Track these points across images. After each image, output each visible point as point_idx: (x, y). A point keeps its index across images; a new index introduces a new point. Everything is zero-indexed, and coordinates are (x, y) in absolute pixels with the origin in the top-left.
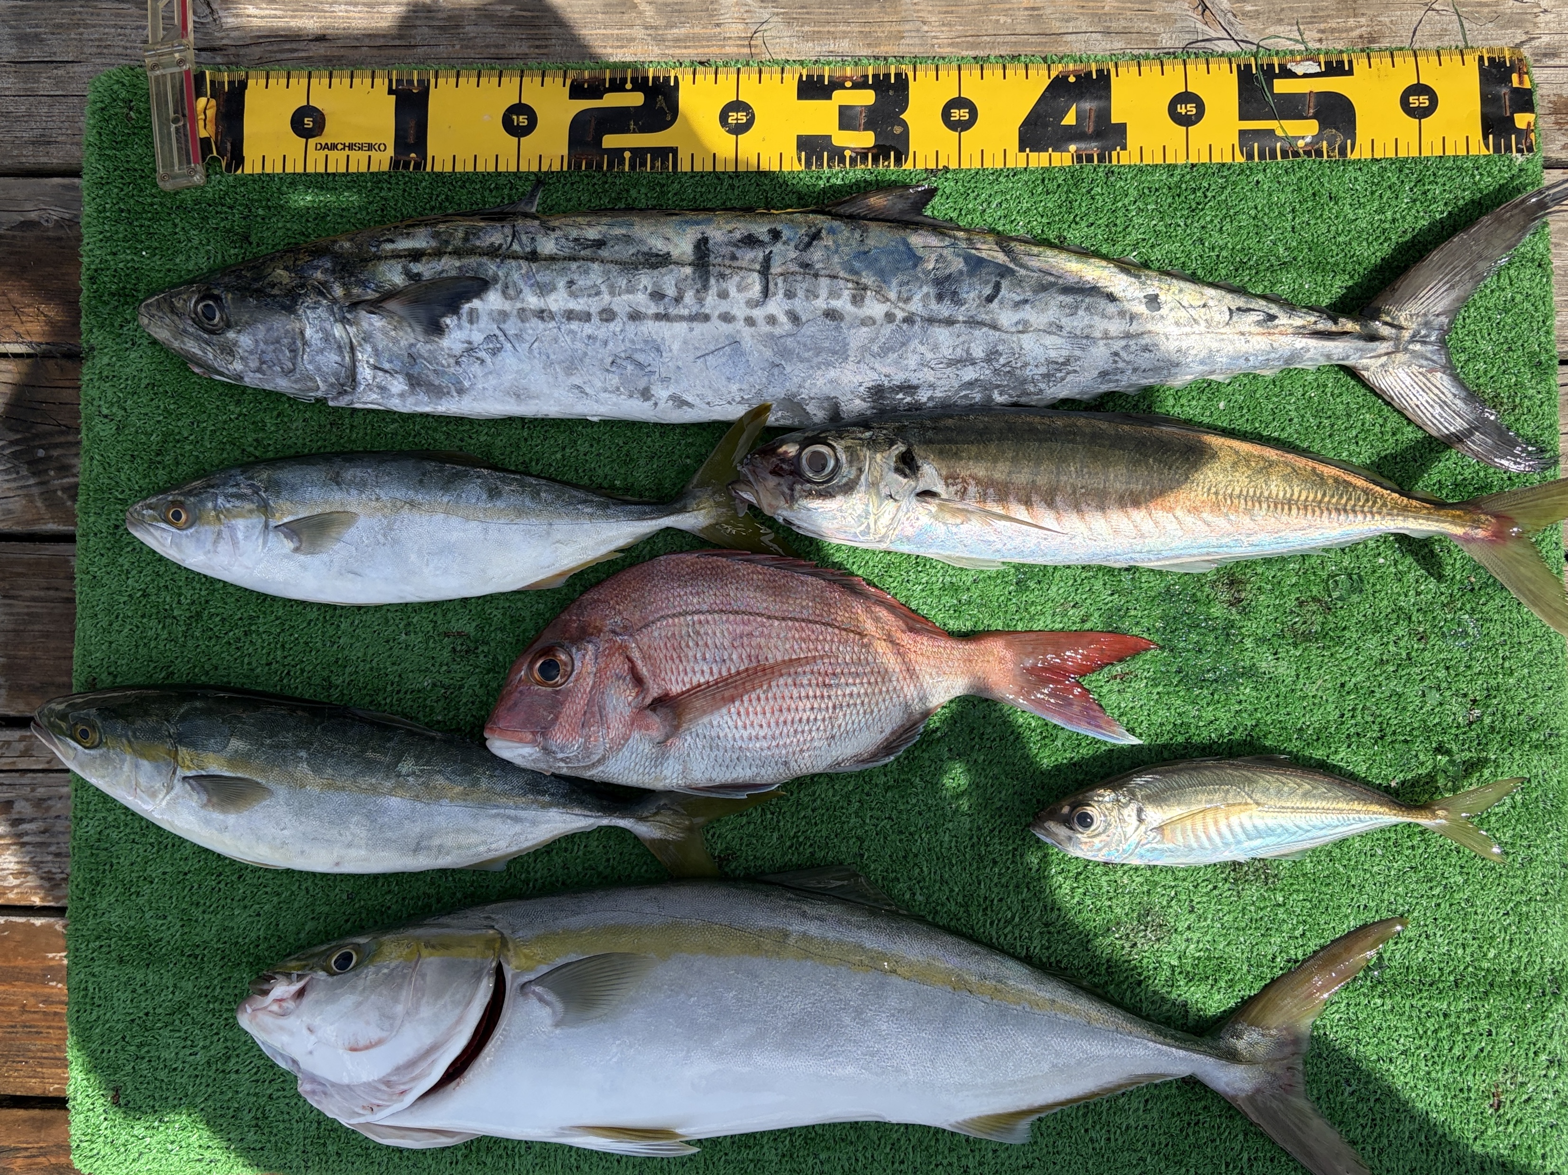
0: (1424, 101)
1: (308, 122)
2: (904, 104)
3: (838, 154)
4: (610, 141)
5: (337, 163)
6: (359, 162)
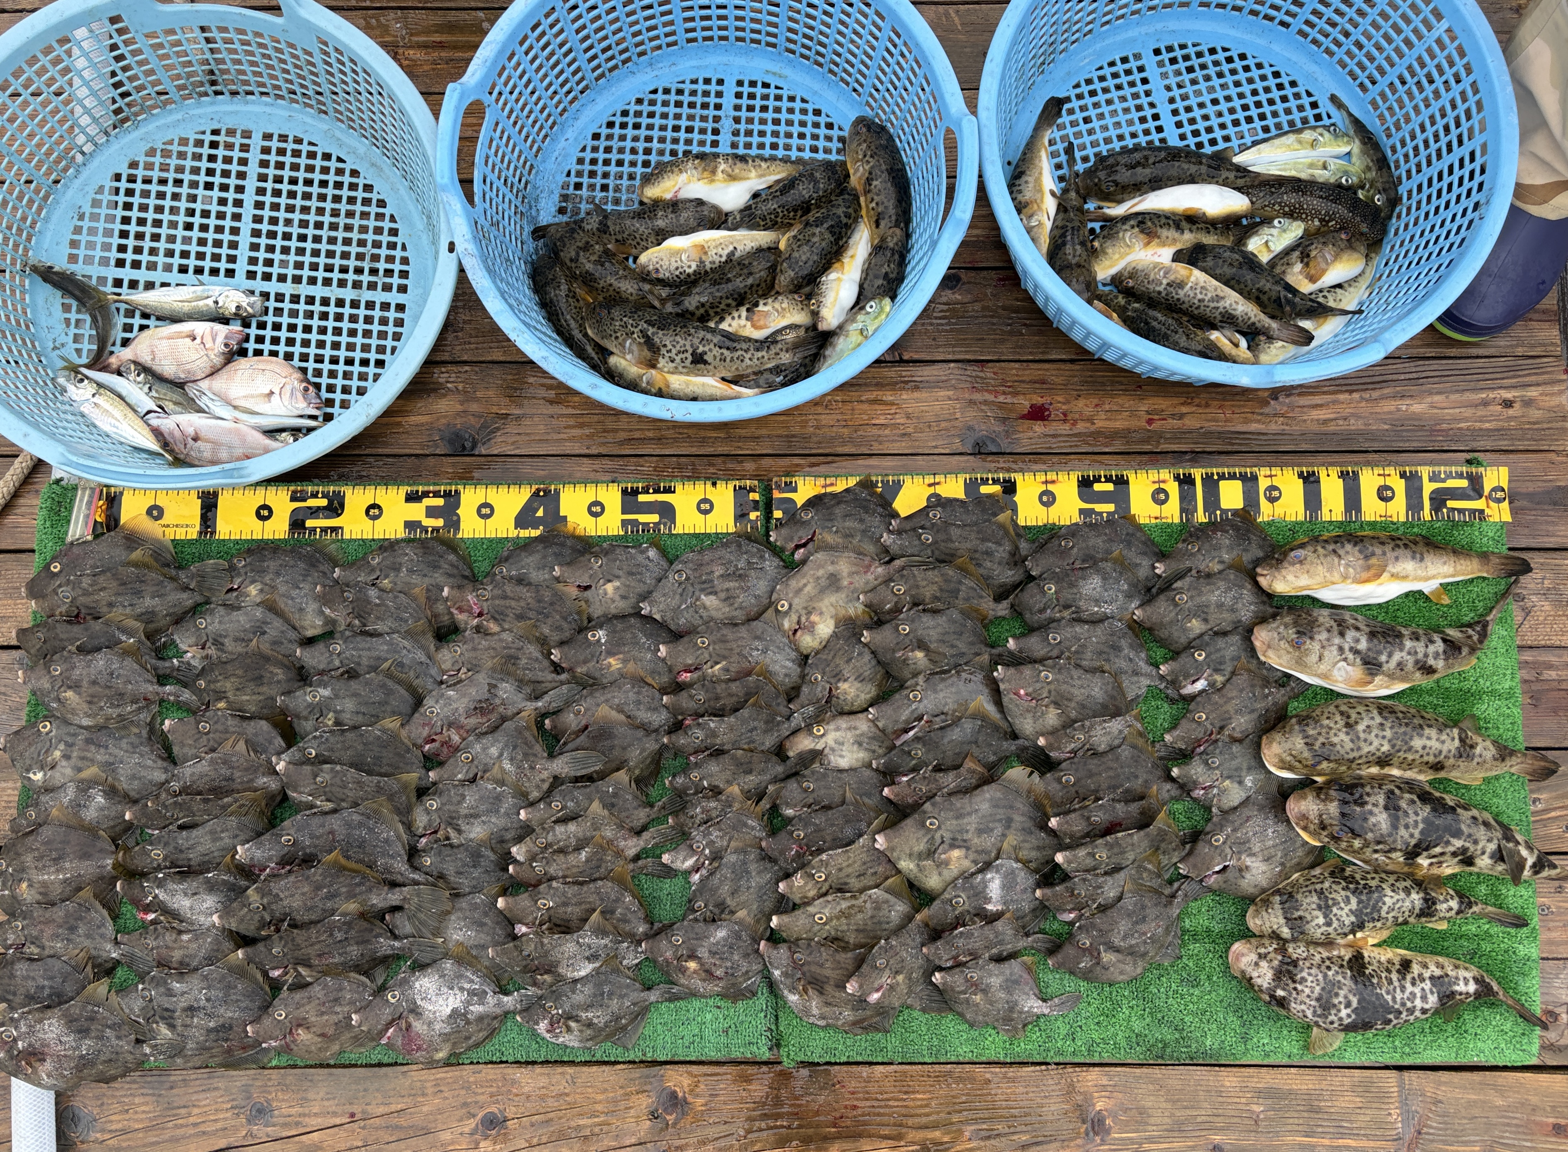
0: (707, 506)
1: (155, 513)
2: (458, 505)
3: (425, 529)
4: (309, 523)
5: (170, 534)
6: (181, 534)
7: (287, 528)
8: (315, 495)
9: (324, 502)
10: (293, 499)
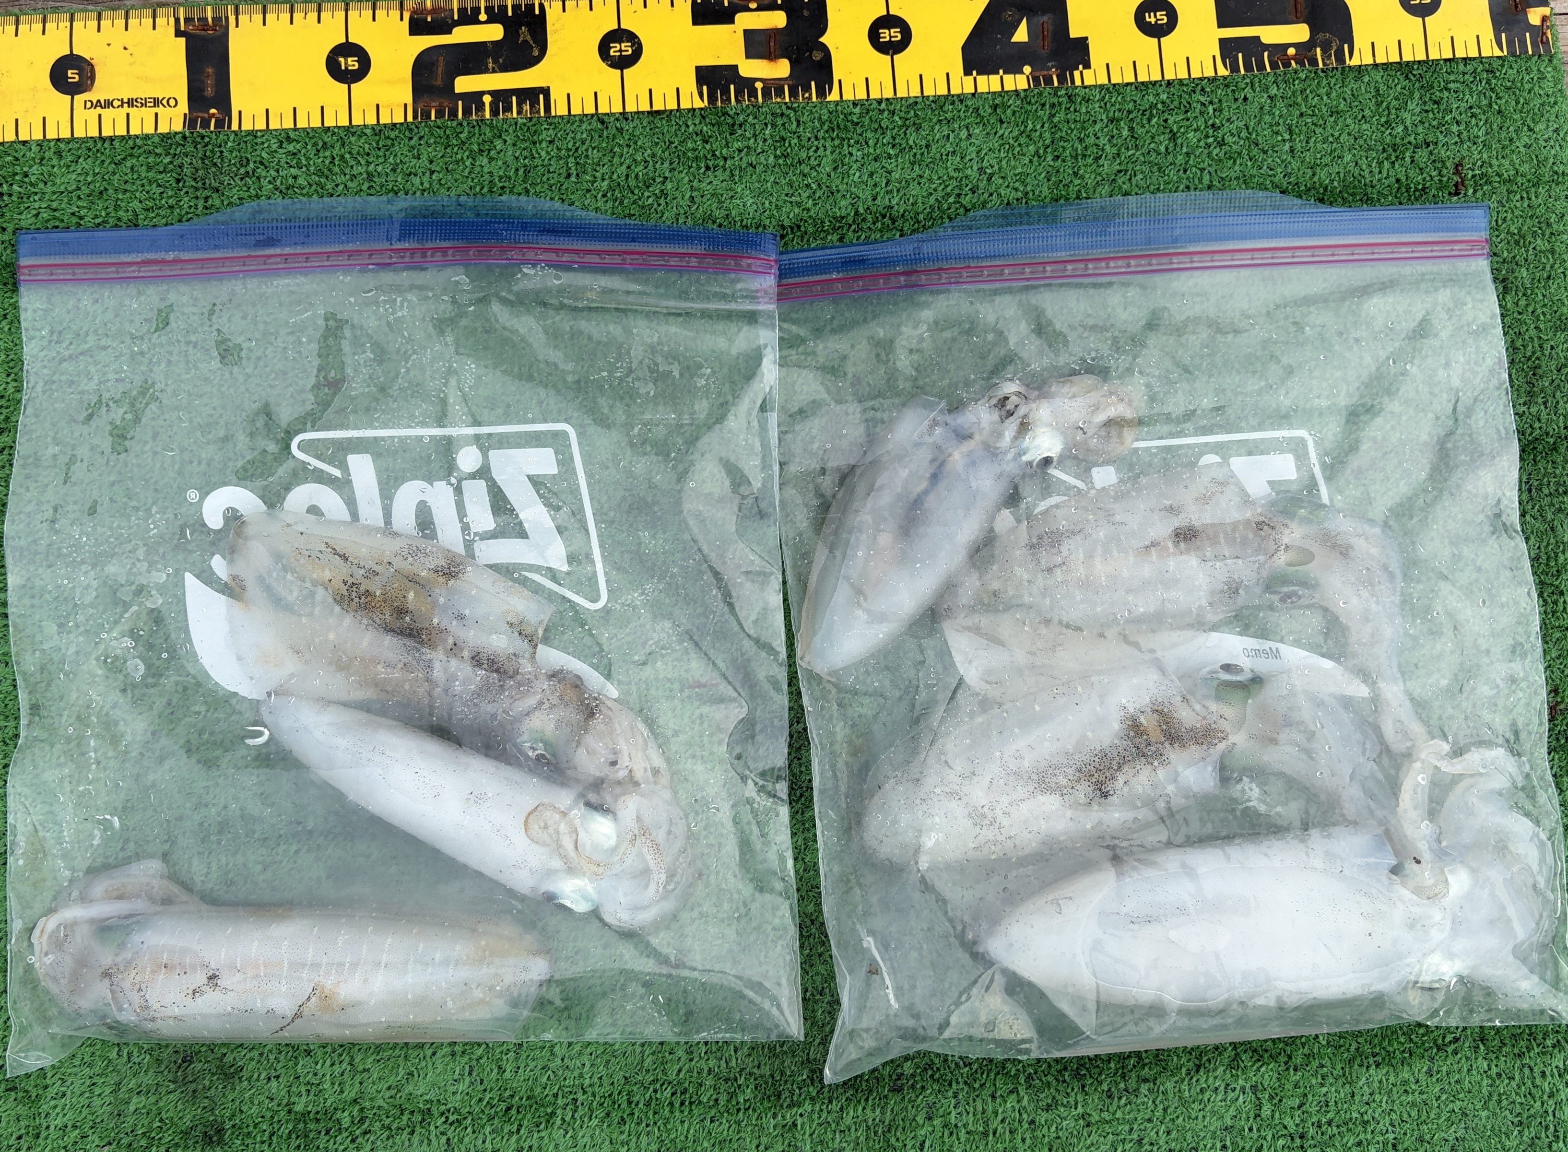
1: (73, 75)
2: (821, 25)
3: (747, 86)
4: (464, 84)
5: (114, 123)
6: (142, 122)
7: (409, 99)
8: (469, 18)
9: (494, 32)
10: (418, 27)
